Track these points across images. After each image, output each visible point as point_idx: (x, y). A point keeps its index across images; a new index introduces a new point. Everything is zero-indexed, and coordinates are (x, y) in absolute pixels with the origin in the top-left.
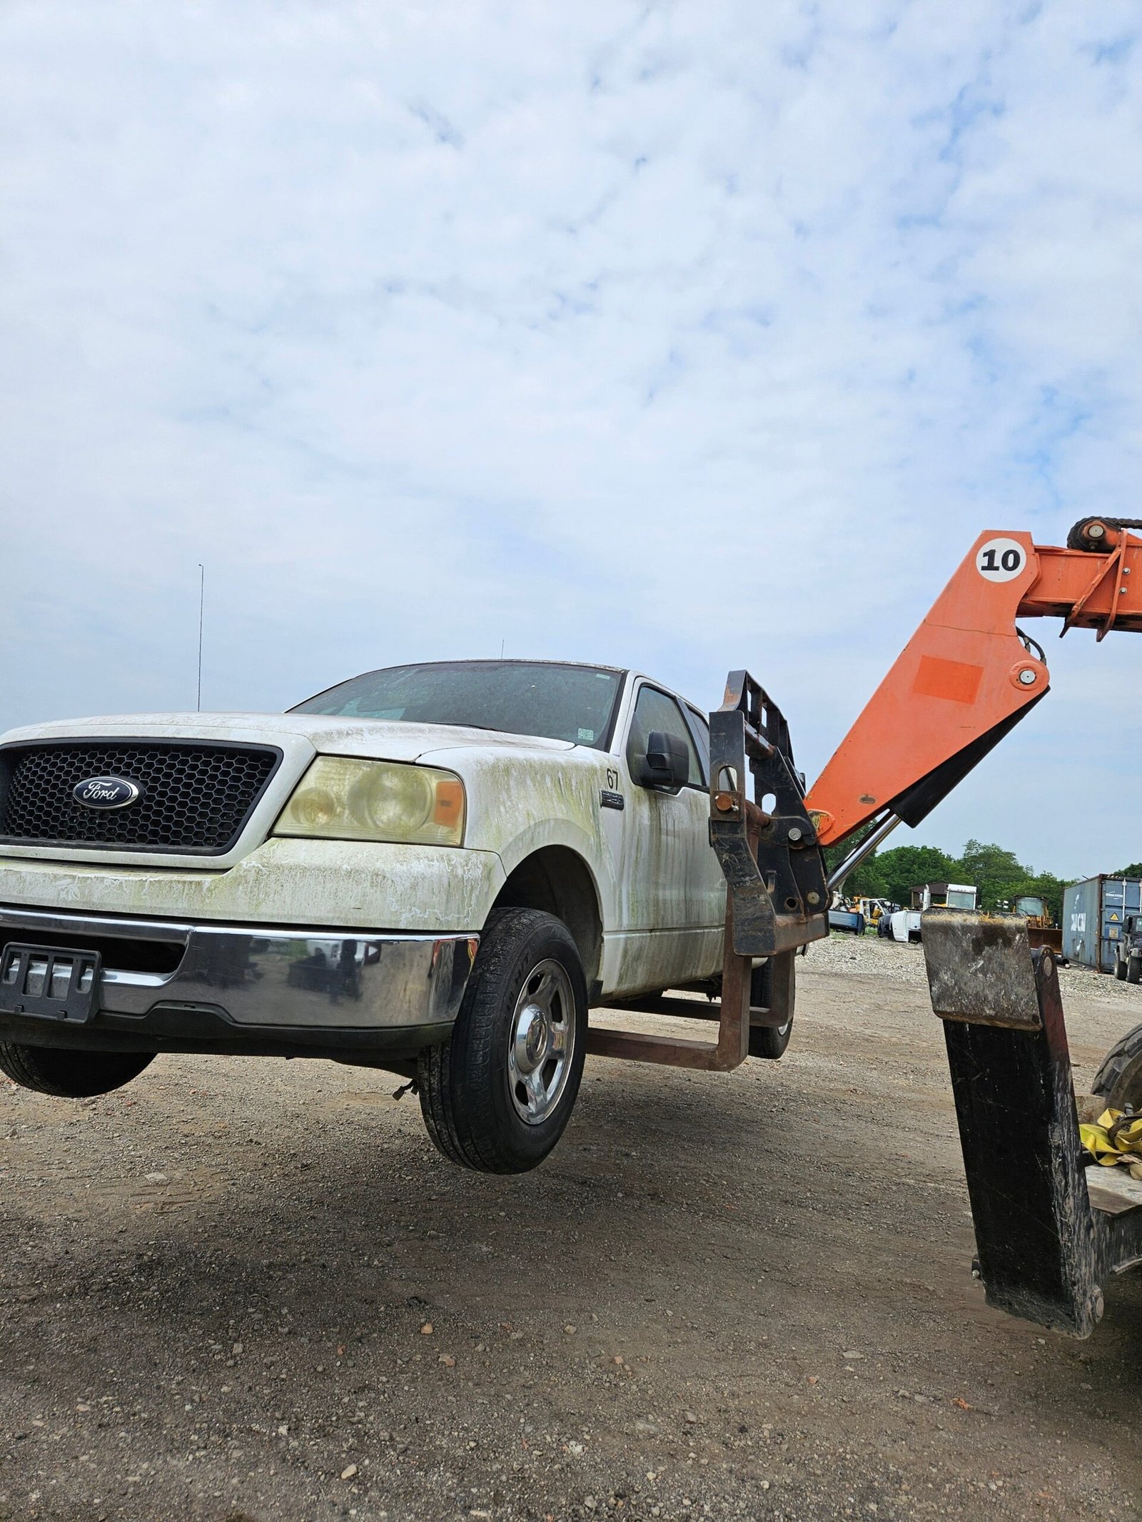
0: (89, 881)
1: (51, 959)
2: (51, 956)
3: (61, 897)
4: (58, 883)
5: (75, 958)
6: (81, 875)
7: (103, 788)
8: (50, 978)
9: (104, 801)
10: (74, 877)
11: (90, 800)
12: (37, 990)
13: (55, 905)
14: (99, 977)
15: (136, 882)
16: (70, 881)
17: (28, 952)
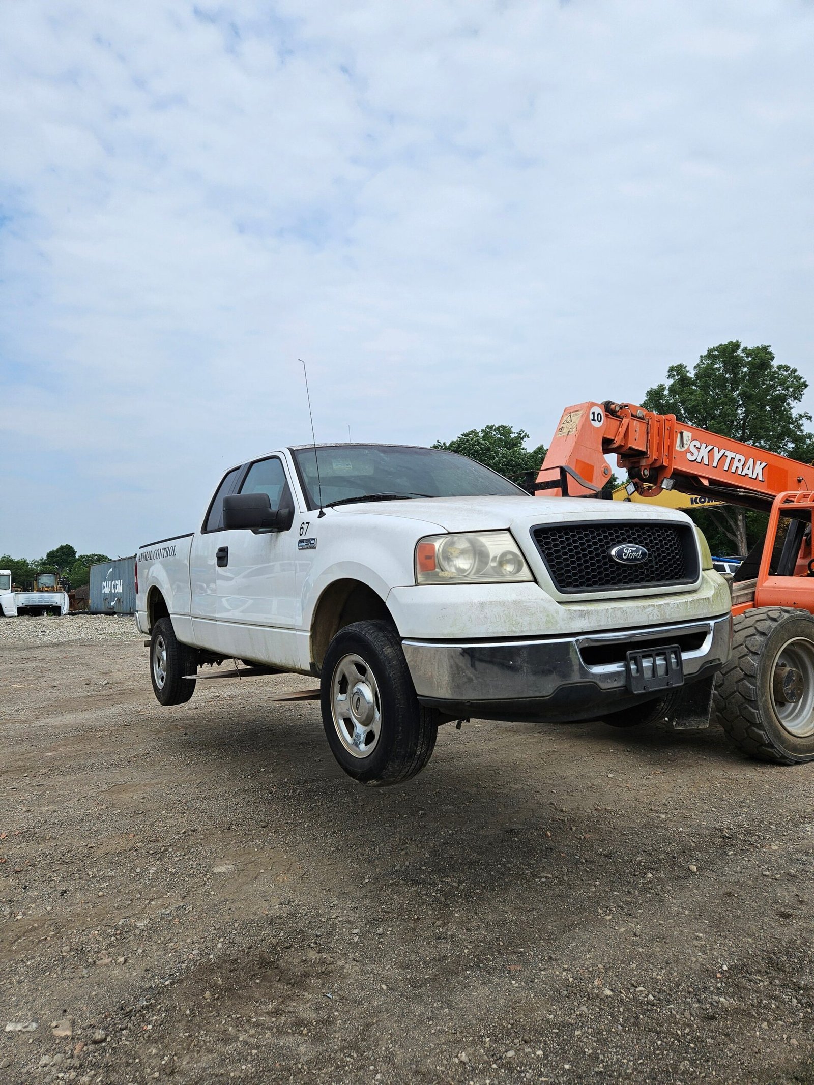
0: (663, 606)
1: (654, 655)
2: (654, 653)
3: (650, 618)
4: (647, 610)
5: (666, 651)
6: (658, 604)
7: (633, 551)
8: (654, 667)
9: (635, 559)
10: (654, 606)
11: (628, 559)
12: (648, 675)
13: (646, 624)
14: (678, 658)
15: (684, 603)
16: (653, 608)
17: (640, 655)
